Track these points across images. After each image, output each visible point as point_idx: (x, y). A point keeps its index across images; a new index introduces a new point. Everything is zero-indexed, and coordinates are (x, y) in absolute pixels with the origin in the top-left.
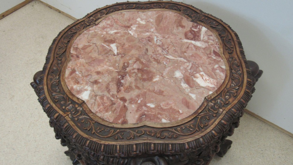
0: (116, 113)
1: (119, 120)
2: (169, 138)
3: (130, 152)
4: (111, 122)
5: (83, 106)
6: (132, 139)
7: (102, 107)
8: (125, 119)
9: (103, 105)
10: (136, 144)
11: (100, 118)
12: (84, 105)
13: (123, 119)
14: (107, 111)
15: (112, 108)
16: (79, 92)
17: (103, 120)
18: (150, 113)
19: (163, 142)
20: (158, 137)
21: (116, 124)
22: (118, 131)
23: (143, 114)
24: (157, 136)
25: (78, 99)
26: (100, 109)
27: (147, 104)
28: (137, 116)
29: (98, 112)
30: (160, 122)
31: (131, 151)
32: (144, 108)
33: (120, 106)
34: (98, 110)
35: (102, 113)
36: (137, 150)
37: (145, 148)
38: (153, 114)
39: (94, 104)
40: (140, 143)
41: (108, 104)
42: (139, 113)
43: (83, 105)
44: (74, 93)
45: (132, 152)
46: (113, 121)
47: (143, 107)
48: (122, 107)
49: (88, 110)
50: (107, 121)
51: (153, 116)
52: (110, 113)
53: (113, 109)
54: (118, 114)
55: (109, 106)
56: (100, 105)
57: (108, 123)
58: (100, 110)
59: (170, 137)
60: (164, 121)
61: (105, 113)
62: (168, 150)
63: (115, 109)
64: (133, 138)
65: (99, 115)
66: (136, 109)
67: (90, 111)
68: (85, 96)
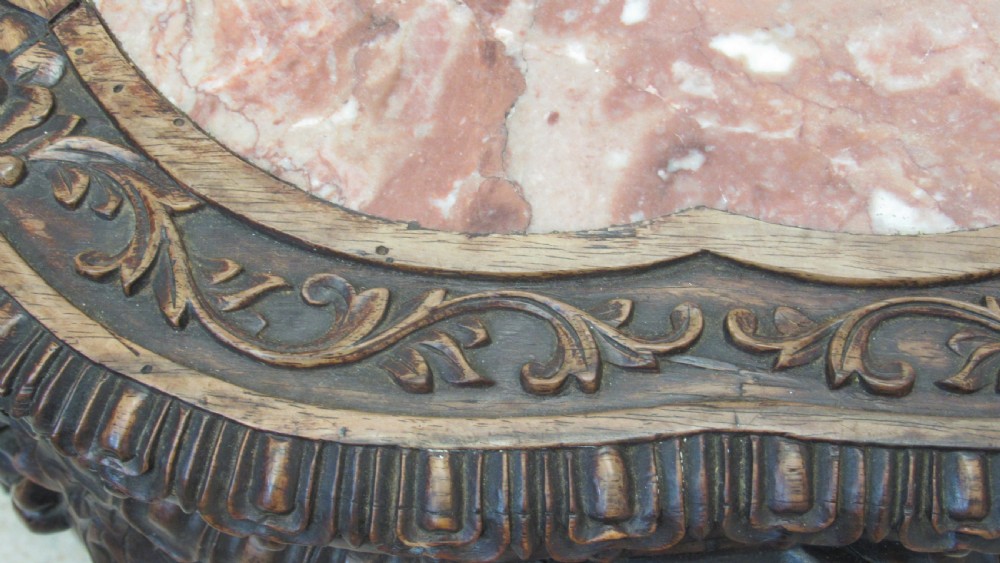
0: (408, 116)
1: (443, 191)
2: (955, 389)
3: (560, 527)
4: (354, 205)
5: (76, 38)
6: (582, 387)
7: (258, 51)
8: (495, 183)
9: (275, 38)
10: (623, 449)
11: (245, 162)
12: (83, 30)
13: (476, 179)
14: (312, 96)
15: (362, 64)
17: (276, 181)
18: (747, 128)
19: (901, 430)
20: (839, 377)
21: (413, 226)
22: (434, 299)
23: (683, 140)
24: (829, 371)
26: (238, 69)
27: (715, 34)
28: (619, 160)
29: (225, 98)
30: (857, 225)
31: (572, 519)
32: (690, 78)
33: (442, 46)
34: (218, 83)
35: (265, 117)
36: (631, 503)
37: (710, 483)
38: (784, 145)
39: (180, 18)
40: (668, 438)
41: (321, 24)
42: (643, 122)
43: (69, 29)
45: (580, 523)
46: (380, 197)
47: (679, 67)
48: (464, 60)
49: (118, 75)
51: (779, 156)
52: (348, 112)
53: (377, 75)
54: (424, 129)
55: (329, 42)
56: (246, 30)
57: (326, 218)
58: (238, 85)
59: (959, 379)
60: (892, 213)
61: (296, 118)
62: (942, 511)
63: (396, 81)
64: (588, 377)
65: (233, 129)
66: (602, 83)
67: (149, 87)
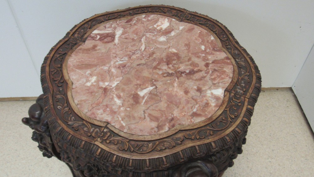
0: (223, 66)
1: (228, 62)
4: (232, 66)
5: (230, 89)
7: (223, 76)
8: (225, 59)
9: (221, 76)
11: (234, 74)
12: (229, 89)
13: (225, 60)
14: (225, 72)
15: (219, 70)
16: (217, 98)
17: (234, 71)
18: (210, 47)
21: (232, 62)
23: (214, 49)
25: (225, 96)
26: (225, 77)
27: (202, 50)
28: (218, 53)
29: (229, 77)
30: (215, 40)
32: (208, 50)
33: (215, 65)
34: (227, 78)
35: (229, 74)
38: (210, 45)
39: (223, 83)
41: (217, 73)
42: (213, 52)
43: (229, 90)
44: (220, 102)
46: (231, 65)
47: (207, 51)
48: (215, 64)
49: (231, 85)
50: (234, 69)
51: (212, 45)
52: (225, 69)
53: (220, 68)
54: (223, 64)
55: (219, 72)
56: (221, 78)
57: (235, 68)
58: (227, 76)
60: (212, 38)
61: (227, 72)
63: (219, 67)
65: (231, 75)
66: (212, 56)
67: (231, 82)
68: (219, 92)
